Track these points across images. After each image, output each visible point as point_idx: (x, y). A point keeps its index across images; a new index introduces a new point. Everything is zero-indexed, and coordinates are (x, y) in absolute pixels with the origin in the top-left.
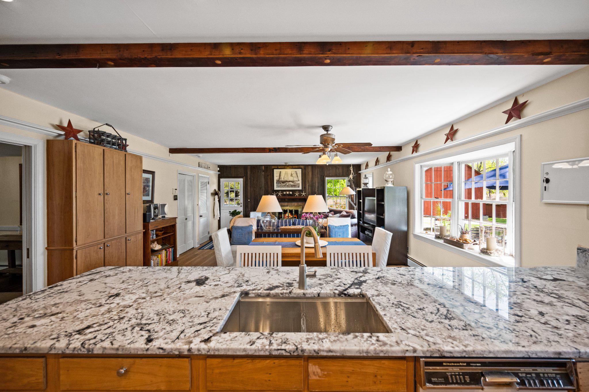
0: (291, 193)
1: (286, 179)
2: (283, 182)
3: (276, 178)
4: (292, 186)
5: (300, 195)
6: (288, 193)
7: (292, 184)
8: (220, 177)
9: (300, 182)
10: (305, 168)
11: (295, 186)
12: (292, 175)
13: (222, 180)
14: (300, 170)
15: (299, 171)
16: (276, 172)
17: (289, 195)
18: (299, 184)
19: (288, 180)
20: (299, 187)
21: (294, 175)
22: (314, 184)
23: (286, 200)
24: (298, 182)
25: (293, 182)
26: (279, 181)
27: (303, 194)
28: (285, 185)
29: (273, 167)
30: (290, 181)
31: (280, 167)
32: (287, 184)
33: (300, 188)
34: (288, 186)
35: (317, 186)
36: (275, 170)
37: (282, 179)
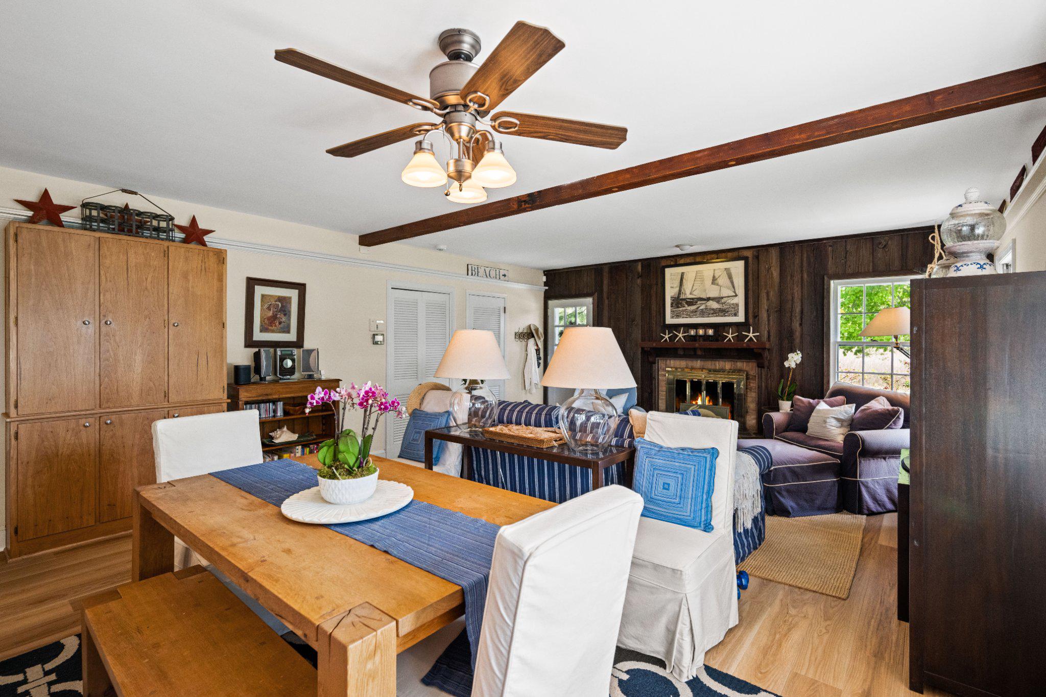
0: (711, 332)
1: (697, 294)
2: (691, 302)
3: (670, 292)
4: (716, 312)
5: (740, 338)
6: (701, 332)
7: (714, 305)
8: (548, 296)
9: (740, 300)
10: (757, 257)
11: (722, 312)
12: (714, 280)
13: (551, 303)
14: (741, 264)
15: (738, 267)
16: (672, 275)
17: (706, 337)
18: (737, 305)
19: (704, 296)
20: (735, 315)
21: (723, 280)
22: (789, 306)
23: (699, 353)
24: (735, 301)
25: (718, 300)
26: (678, 302)
27: (751, 335)
28: (695, 311)
29: (663, 263)
30: (708, 299)
31: (682, 261)
32: (702, 307)
33: (741, 318)
34: (703, 313)
35: (798, 309)
36: (669, 272)
37: (688, 292)
